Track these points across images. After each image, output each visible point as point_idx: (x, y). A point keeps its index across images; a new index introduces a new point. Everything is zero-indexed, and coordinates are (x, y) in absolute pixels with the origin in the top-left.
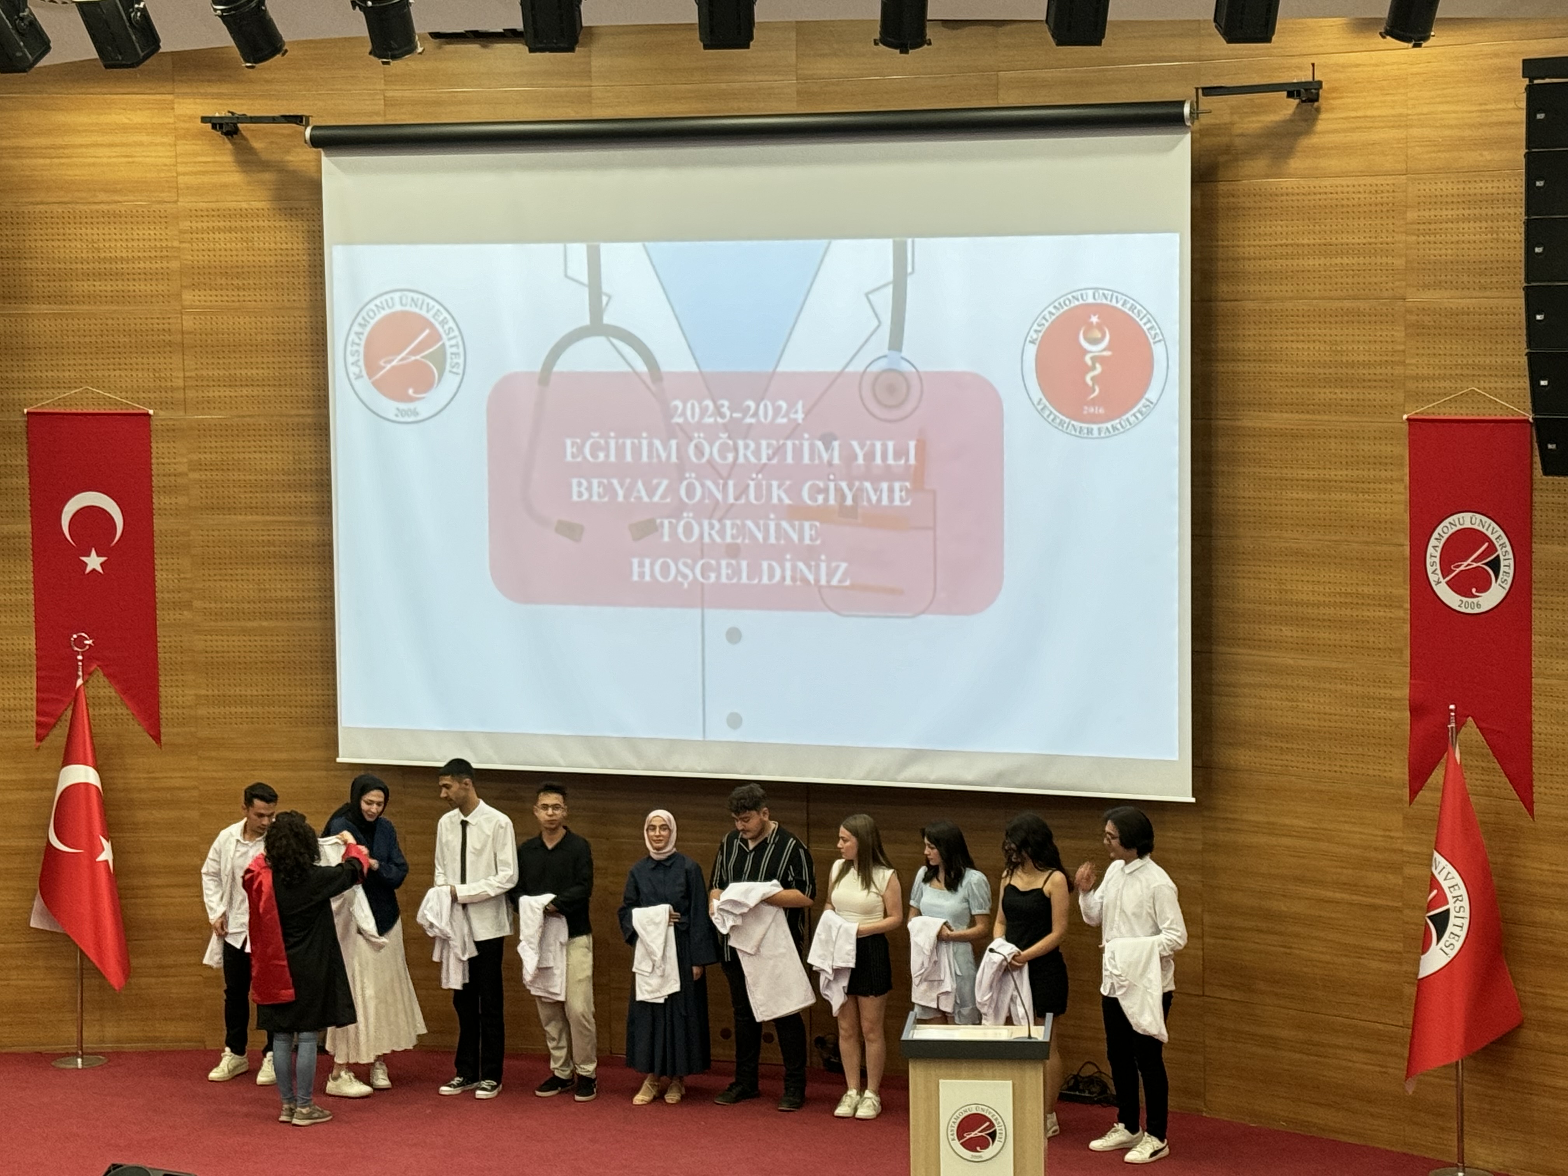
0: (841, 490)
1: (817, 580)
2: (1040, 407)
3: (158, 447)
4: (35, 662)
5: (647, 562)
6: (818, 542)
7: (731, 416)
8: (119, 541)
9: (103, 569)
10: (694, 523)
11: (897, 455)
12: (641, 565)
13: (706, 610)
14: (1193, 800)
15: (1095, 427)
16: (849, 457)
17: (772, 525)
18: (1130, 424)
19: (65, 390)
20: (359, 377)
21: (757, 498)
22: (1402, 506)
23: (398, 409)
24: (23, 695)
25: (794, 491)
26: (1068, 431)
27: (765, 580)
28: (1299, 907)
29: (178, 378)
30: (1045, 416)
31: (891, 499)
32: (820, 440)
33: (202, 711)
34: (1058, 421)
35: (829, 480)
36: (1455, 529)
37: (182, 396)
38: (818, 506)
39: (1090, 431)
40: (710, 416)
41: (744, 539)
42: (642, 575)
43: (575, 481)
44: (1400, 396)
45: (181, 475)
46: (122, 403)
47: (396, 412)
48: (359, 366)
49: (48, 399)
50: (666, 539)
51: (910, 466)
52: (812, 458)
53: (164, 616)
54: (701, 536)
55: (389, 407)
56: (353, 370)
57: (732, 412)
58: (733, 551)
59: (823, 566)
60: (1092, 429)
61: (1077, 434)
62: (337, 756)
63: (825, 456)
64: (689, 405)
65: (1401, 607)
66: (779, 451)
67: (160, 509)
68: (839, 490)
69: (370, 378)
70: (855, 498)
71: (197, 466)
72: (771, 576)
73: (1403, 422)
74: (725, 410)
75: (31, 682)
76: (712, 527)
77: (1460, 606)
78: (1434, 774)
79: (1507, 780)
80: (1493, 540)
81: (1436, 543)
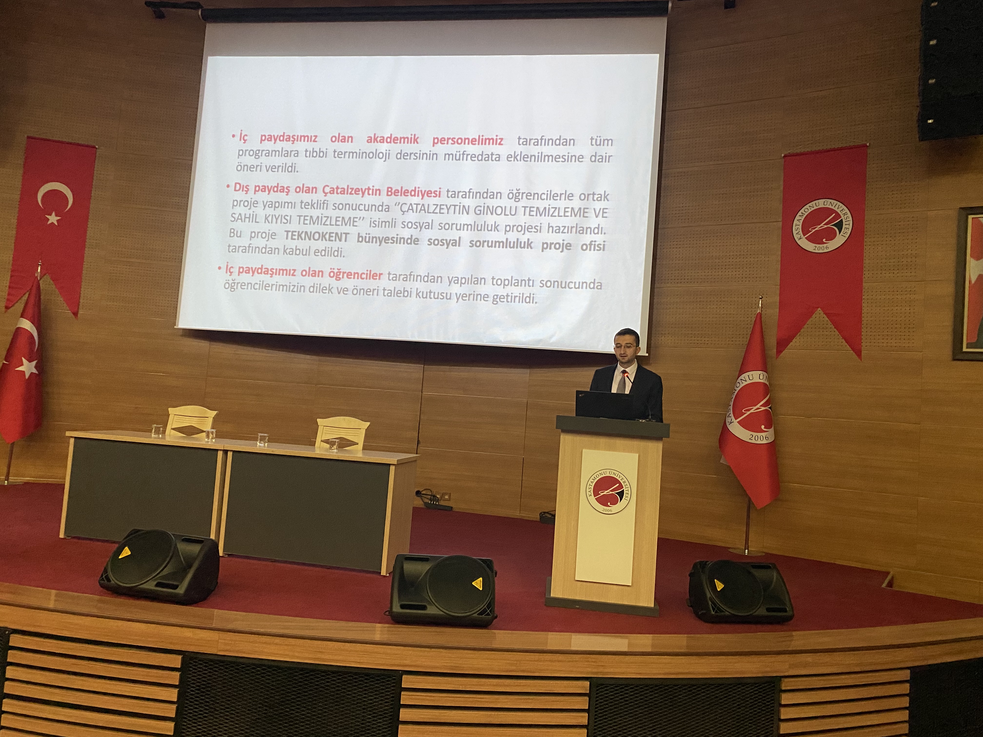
4: (10, 267)
8: (69, 209)
9: (58, 223)
22: (778, 202)
33: (103, 303)
36: (813, 209)
37: (116, 141)
45: (110, 181)
46: (81, 140)
53: (89, 252)
62: (176, 325)
67: (95, 197)
73: (781, 157)
75: (7, 278)
77: (814, 249)
78: (794, 340)
79: (843, 340)
80: (840, 213)
81: (800, 218)
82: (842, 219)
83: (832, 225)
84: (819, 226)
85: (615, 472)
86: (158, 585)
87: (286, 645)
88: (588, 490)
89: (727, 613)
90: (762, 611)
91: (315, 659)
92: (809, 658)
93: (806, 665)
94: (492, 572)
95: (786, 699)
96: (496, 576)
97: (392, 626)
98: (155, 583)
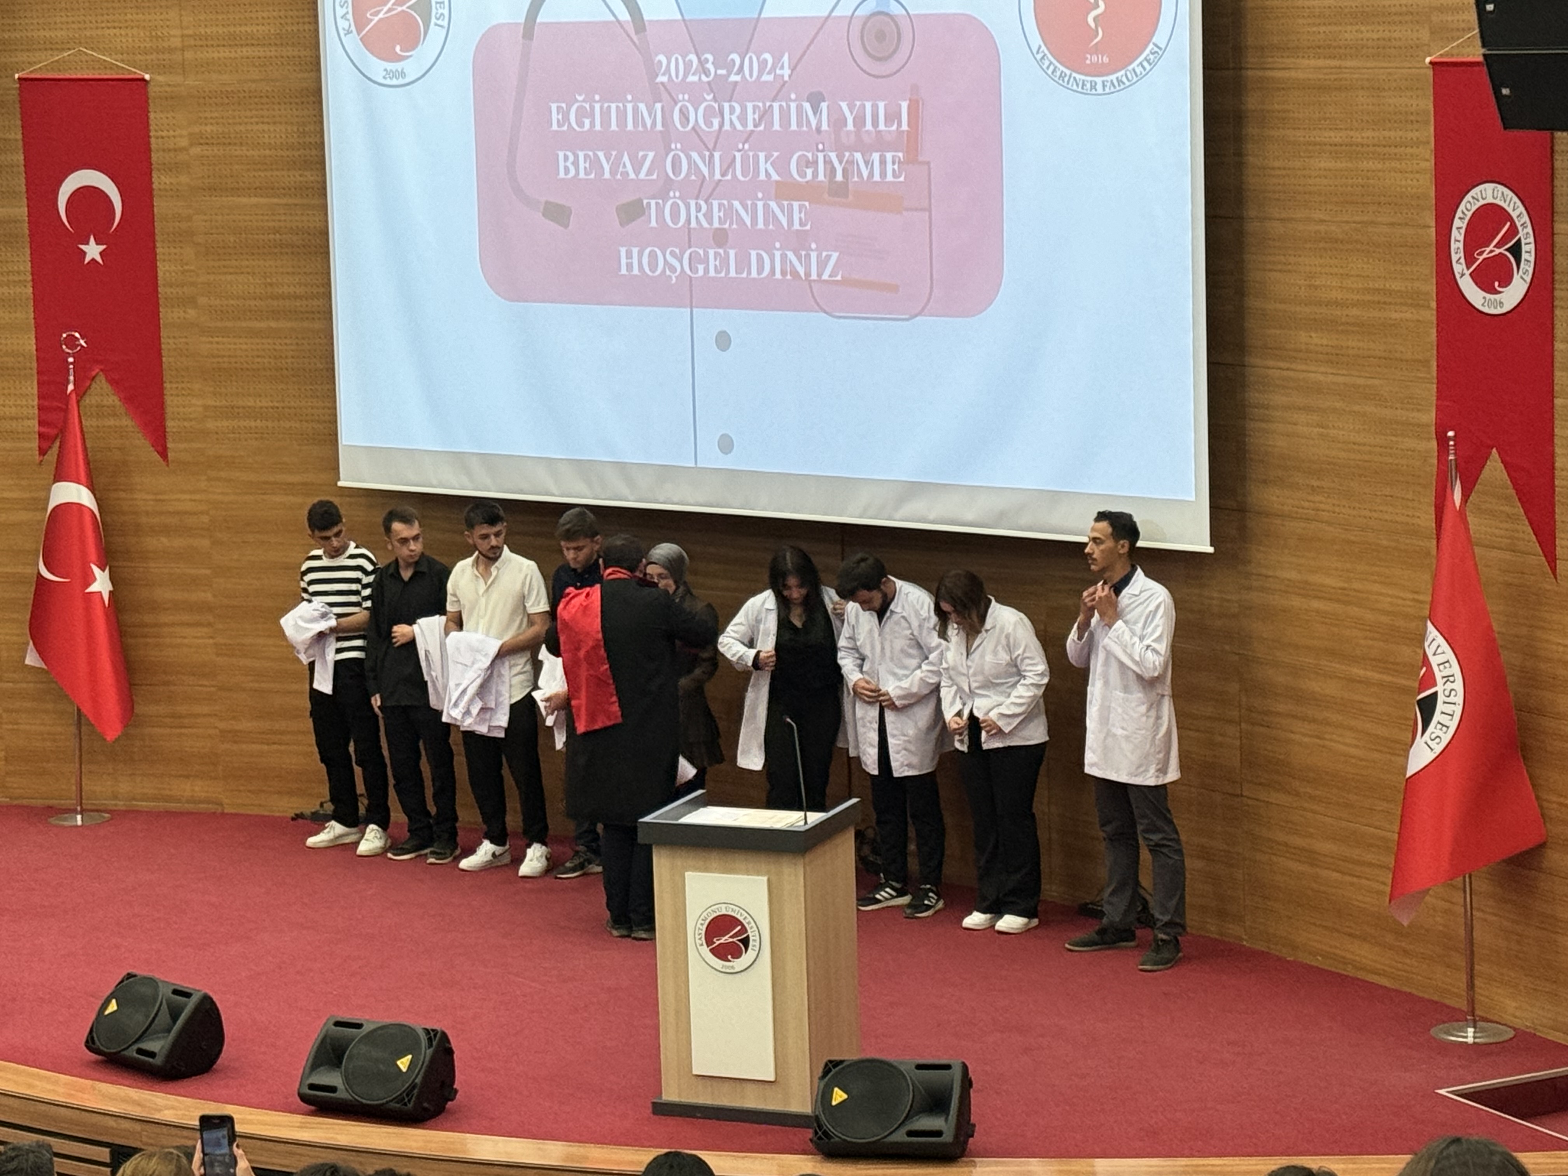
0: (831, 162)
1: (808, 274)
2: (1039, 57)
3: (155, 117)
4: (35, 365)
5: (635, 251)
6: (808, 227)
7: (716, 72)
8: (118, 226)
9: (102, 259)
10: (679, 202)
11: (888, 120)
12: (629, 255)
13: (695, 310)
14: (1211, 550)
15: (1099, 80)
16: (839, 122)
17: (760, 204)
18: (1137, 76)
19: (56, 53)
20: (349, 32)
21: (743, 175)
22: (1428, 176)
23: (386, 70)
24: (24, 403)
25: (781, 165)
26: (1069, 86)
27: (754, 274)
28: (1330, 689)
29: (175, 36)
30: (1045, 67)
31: (883, 174)
32: (808, 101)
33: (211, 425)
34: (1058, 73)
35: (818, 150)
36: (1479, 204)
37: (181, 57)
38: (807, 182)
39: (1094, 86)
40: (694, 74)
41: (731, 223)
42: (630, 266)
43: (561, 155)
44: (1425, 35)
45: (182, 149)
46: (117, 66)
47: (384, 73)
48: (348, 20)
49: (40, 62)
50: (653, 223)
51: (903, 132)
52: (799, 124)
53: (168, 315)
54: (688, 221)
55: (377, 67)
56: (342, 24)
57: (716, 68)
58: (720, 238)
59: (814, 255)
60: (1096, 84)
61: (1080, 89)
62: (339, 479)
63: (814, 122)
64: (673, 60)
65: (1429, 307)
66: (765, 115)
67: (160, 189)
68: (828, 162)
69: (359, 34)
70: (845, 172)
71: (198, 140)
72: (760, 270)
73: (1427, 68)
74: (710, 66)
75: (32, 388)
76: (698, 209)
77: (1483, 305)
79: (1530, 529)
80: (1515, 219)
81: (1460, 223)
82: (1519, 240)
83: (1507, 250)
84: (1488, 249)
88: (698, 936)
90: (898, 1136)
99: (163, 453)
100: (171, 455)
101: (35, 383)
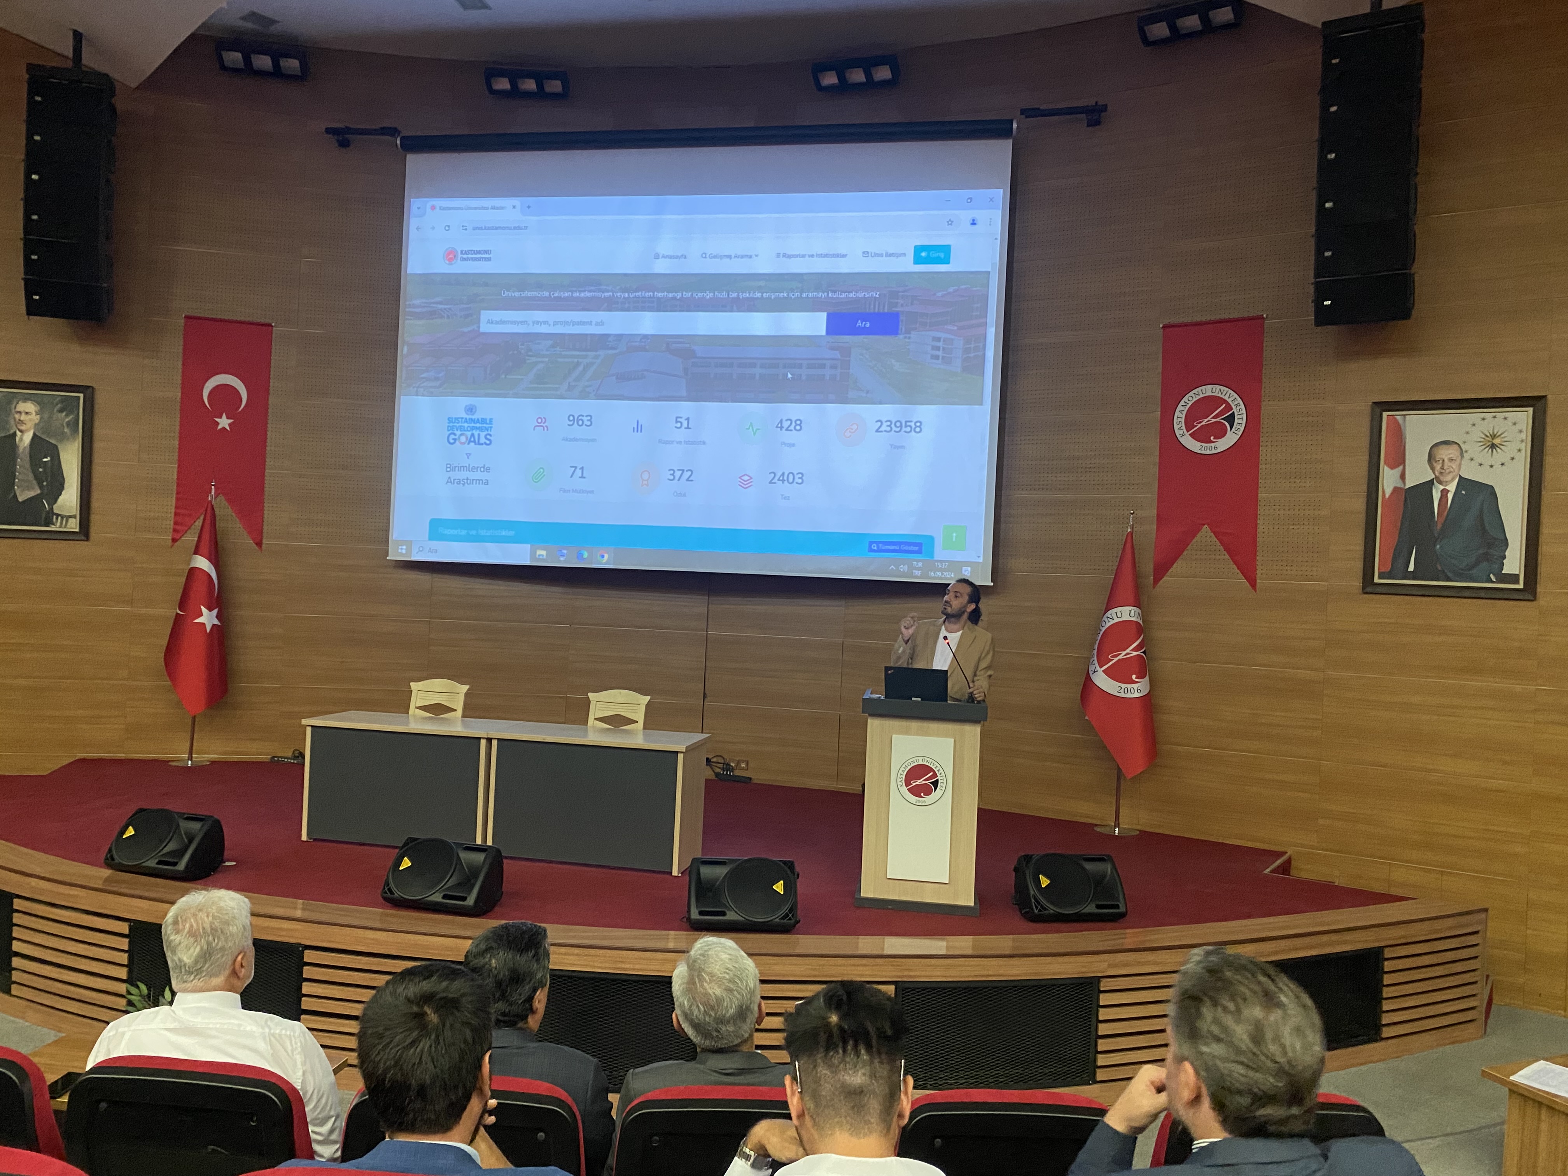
3: (276, 348)
4: (175, 488)
8: (243, 408)
9: (230, 427)
14: (991, 584)
19: (213, 305)
22: (1156, 386)
24: (167, 510)
36: (1198, 397)
37: (296, 316)
45: (291, 368)
49: (201, 308)
53: (271, 463)
62: (388, 556)
65: (1152, 454)
67: (274, 390)
73: (1159, 327)
75: (172, 501)
77: (1200, 450)
78: (1175, 565)
79: (1235, 566)
80: (1230, 402)
81: (1182, 408)
82: (1234, 412)
83: (1222, 419)
84: (1206, 420)
85: (928, 759)
86: (444, 897)
87: (586, 955)
88: (899, 780)
89: (1052, 911)
90: (1091, 908)
91: (615, 968)
92: (1131, 956)
93: (1126, 965)
94: (794, 875)
95: (1104, 999)
96: (798, 878)
97: (692, 933)
98: (442, 895)
99: (259, 544)
100: (264, 546)
101: (174, 498)
